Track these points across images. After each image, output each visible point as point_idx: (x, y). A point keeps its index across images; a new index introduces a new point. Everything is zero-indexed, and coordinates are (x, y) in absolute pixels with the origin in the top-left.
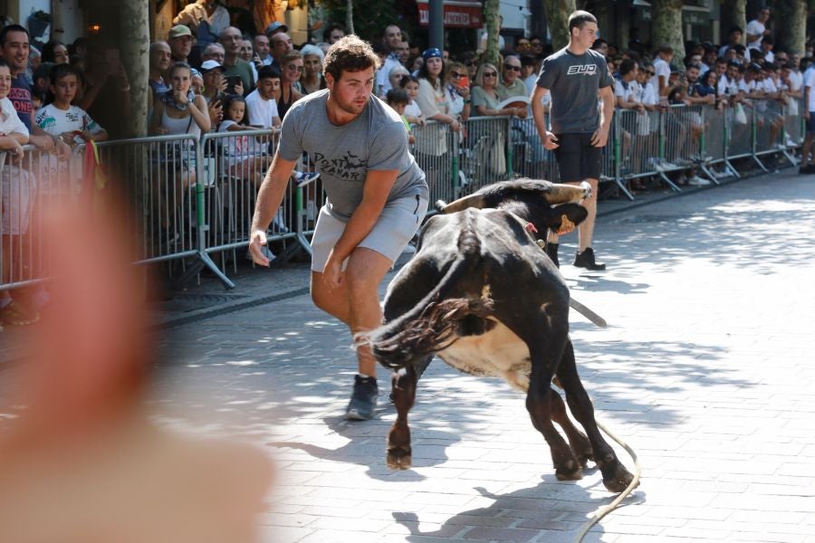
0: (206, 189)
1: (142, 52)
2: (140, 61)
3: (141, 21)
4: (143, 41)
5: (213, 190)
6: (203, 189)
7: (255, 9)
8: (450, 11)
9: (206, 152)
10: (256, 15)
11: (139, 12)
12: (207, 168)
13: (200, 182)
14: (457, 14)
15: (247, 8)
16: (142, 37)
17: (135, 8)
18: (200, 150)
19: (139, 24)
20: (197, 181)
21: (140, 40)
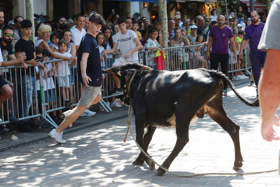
0: (186, 62)
1: (165, 23)
2: (165, 25)
3: (165, 14)
4: (165, 20)
5: (188, 62)
6: (185, 62)
7: (200, 10)
8: (257, 8)
9: (186, 52)
10: (200, 11)
11: (164, 11)
12: (186, 56)
13: (184, 60)
14: (259, 9)
15: (197, 9)
16: (165, 18)
17: (163, 10)
18: (184, 51)
19: (164, 15)
20: (183, 60)
21: (164, 19)
